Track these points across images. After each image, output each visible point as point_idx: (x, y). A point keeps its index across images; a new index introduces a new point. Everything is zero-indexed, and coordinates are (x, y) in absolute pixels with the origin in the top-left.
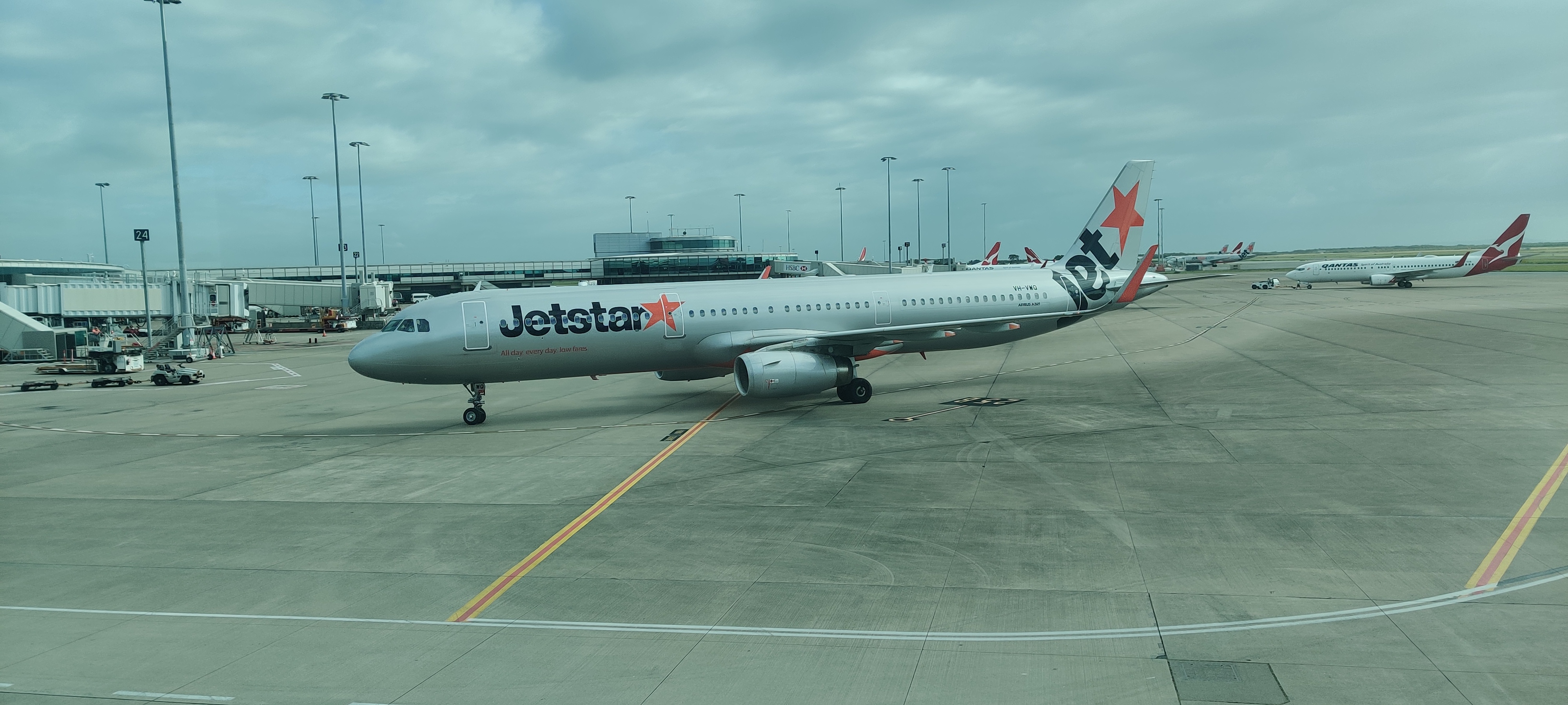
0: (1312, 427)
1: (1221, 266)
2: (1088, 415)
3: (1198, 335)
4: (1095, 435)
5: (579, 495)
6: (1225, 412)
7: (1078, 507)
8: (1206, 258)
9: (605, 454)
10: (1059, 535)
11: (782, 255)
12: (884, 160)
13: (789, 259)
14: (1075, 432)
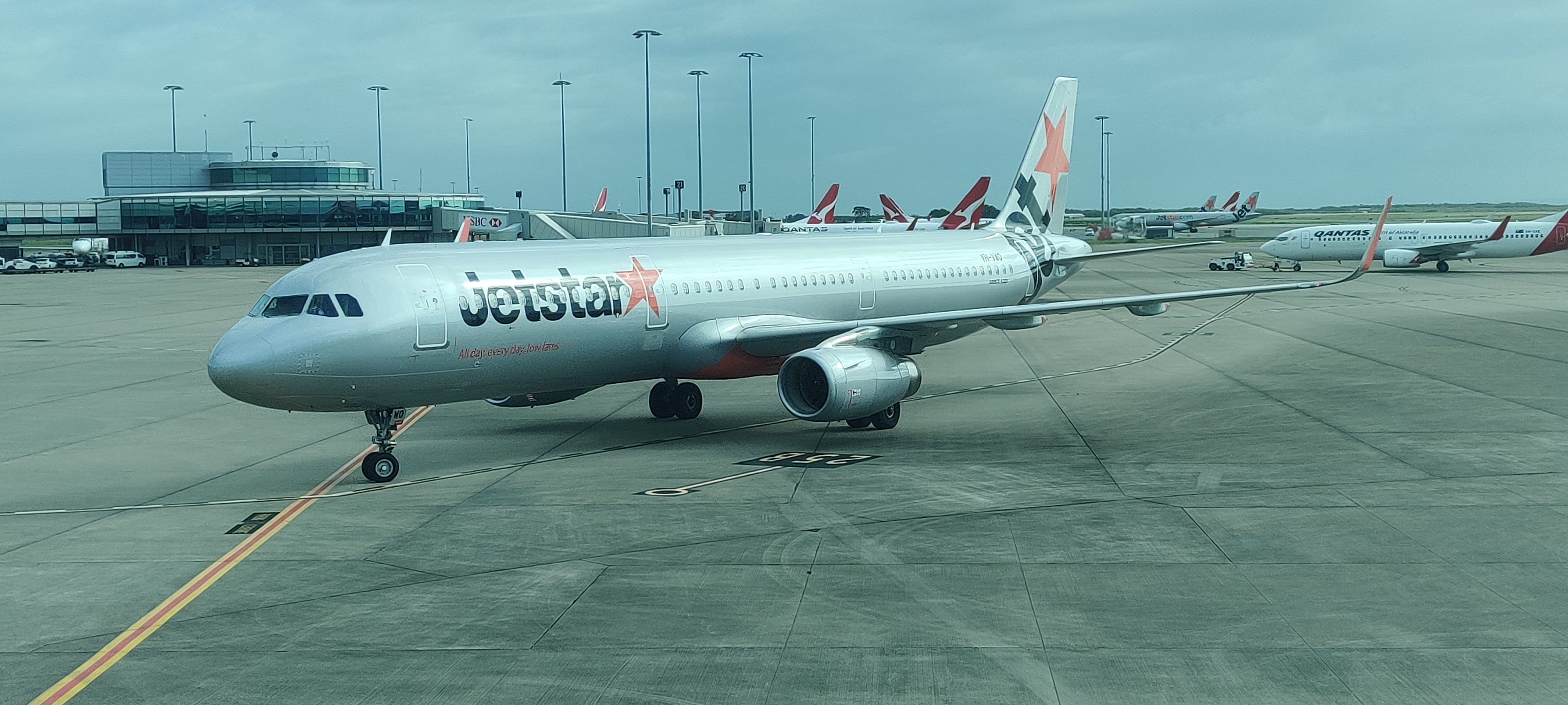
0: (1350, 503)
1: (1204, 232)
2: (985, 483)
3: (1166, 347)
4: (995, 517)
5: (71, 634)
6: (1210, 478)
7: (967, 641)
8: (1180, 218)
9: (119, 559)
10: (935, 690)
11: (456, 199)
12: (638, 35)
13: (467, 205)
14: (963, 511)
